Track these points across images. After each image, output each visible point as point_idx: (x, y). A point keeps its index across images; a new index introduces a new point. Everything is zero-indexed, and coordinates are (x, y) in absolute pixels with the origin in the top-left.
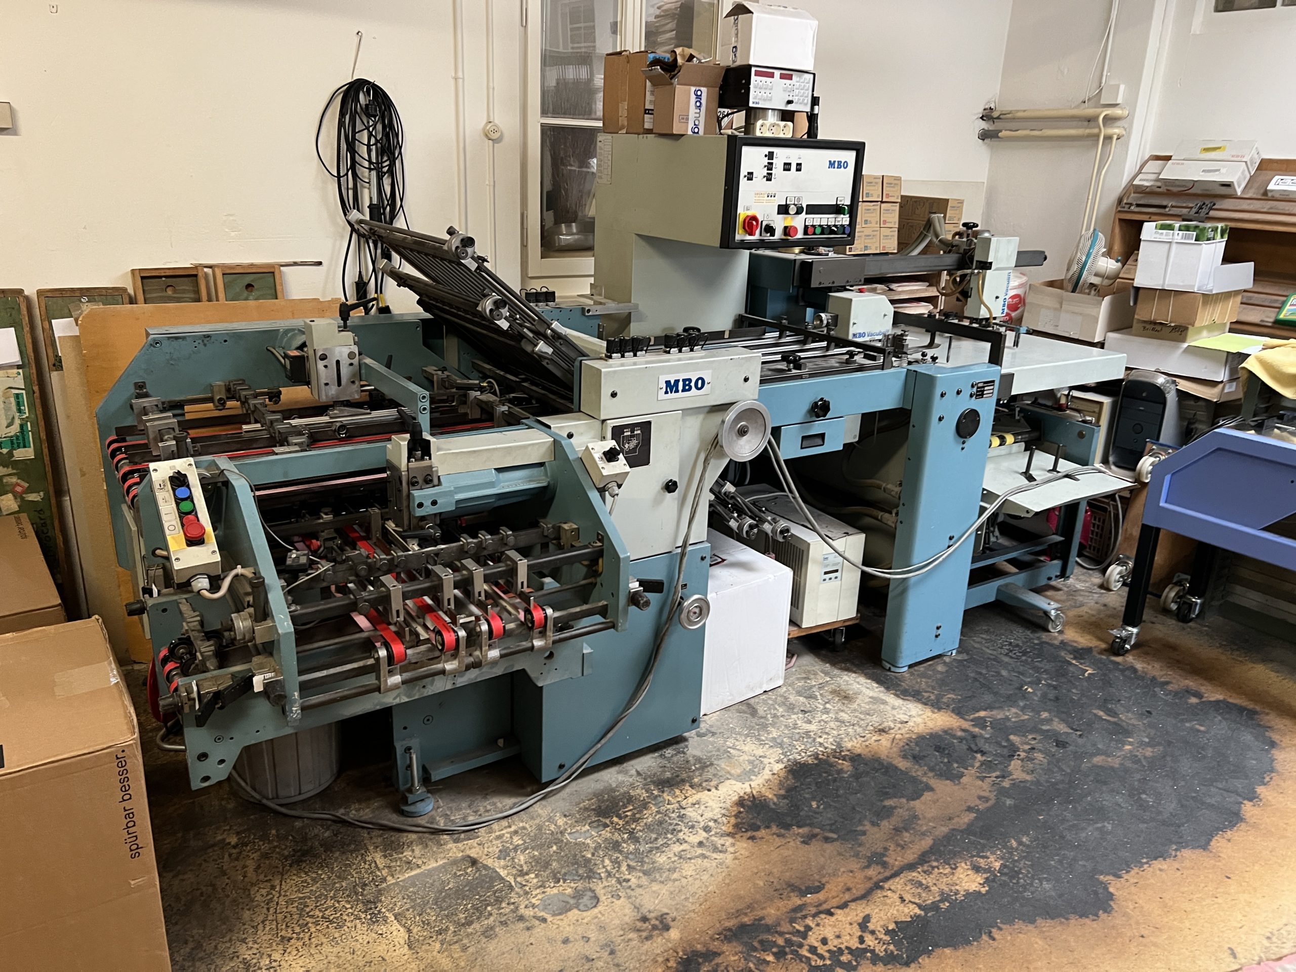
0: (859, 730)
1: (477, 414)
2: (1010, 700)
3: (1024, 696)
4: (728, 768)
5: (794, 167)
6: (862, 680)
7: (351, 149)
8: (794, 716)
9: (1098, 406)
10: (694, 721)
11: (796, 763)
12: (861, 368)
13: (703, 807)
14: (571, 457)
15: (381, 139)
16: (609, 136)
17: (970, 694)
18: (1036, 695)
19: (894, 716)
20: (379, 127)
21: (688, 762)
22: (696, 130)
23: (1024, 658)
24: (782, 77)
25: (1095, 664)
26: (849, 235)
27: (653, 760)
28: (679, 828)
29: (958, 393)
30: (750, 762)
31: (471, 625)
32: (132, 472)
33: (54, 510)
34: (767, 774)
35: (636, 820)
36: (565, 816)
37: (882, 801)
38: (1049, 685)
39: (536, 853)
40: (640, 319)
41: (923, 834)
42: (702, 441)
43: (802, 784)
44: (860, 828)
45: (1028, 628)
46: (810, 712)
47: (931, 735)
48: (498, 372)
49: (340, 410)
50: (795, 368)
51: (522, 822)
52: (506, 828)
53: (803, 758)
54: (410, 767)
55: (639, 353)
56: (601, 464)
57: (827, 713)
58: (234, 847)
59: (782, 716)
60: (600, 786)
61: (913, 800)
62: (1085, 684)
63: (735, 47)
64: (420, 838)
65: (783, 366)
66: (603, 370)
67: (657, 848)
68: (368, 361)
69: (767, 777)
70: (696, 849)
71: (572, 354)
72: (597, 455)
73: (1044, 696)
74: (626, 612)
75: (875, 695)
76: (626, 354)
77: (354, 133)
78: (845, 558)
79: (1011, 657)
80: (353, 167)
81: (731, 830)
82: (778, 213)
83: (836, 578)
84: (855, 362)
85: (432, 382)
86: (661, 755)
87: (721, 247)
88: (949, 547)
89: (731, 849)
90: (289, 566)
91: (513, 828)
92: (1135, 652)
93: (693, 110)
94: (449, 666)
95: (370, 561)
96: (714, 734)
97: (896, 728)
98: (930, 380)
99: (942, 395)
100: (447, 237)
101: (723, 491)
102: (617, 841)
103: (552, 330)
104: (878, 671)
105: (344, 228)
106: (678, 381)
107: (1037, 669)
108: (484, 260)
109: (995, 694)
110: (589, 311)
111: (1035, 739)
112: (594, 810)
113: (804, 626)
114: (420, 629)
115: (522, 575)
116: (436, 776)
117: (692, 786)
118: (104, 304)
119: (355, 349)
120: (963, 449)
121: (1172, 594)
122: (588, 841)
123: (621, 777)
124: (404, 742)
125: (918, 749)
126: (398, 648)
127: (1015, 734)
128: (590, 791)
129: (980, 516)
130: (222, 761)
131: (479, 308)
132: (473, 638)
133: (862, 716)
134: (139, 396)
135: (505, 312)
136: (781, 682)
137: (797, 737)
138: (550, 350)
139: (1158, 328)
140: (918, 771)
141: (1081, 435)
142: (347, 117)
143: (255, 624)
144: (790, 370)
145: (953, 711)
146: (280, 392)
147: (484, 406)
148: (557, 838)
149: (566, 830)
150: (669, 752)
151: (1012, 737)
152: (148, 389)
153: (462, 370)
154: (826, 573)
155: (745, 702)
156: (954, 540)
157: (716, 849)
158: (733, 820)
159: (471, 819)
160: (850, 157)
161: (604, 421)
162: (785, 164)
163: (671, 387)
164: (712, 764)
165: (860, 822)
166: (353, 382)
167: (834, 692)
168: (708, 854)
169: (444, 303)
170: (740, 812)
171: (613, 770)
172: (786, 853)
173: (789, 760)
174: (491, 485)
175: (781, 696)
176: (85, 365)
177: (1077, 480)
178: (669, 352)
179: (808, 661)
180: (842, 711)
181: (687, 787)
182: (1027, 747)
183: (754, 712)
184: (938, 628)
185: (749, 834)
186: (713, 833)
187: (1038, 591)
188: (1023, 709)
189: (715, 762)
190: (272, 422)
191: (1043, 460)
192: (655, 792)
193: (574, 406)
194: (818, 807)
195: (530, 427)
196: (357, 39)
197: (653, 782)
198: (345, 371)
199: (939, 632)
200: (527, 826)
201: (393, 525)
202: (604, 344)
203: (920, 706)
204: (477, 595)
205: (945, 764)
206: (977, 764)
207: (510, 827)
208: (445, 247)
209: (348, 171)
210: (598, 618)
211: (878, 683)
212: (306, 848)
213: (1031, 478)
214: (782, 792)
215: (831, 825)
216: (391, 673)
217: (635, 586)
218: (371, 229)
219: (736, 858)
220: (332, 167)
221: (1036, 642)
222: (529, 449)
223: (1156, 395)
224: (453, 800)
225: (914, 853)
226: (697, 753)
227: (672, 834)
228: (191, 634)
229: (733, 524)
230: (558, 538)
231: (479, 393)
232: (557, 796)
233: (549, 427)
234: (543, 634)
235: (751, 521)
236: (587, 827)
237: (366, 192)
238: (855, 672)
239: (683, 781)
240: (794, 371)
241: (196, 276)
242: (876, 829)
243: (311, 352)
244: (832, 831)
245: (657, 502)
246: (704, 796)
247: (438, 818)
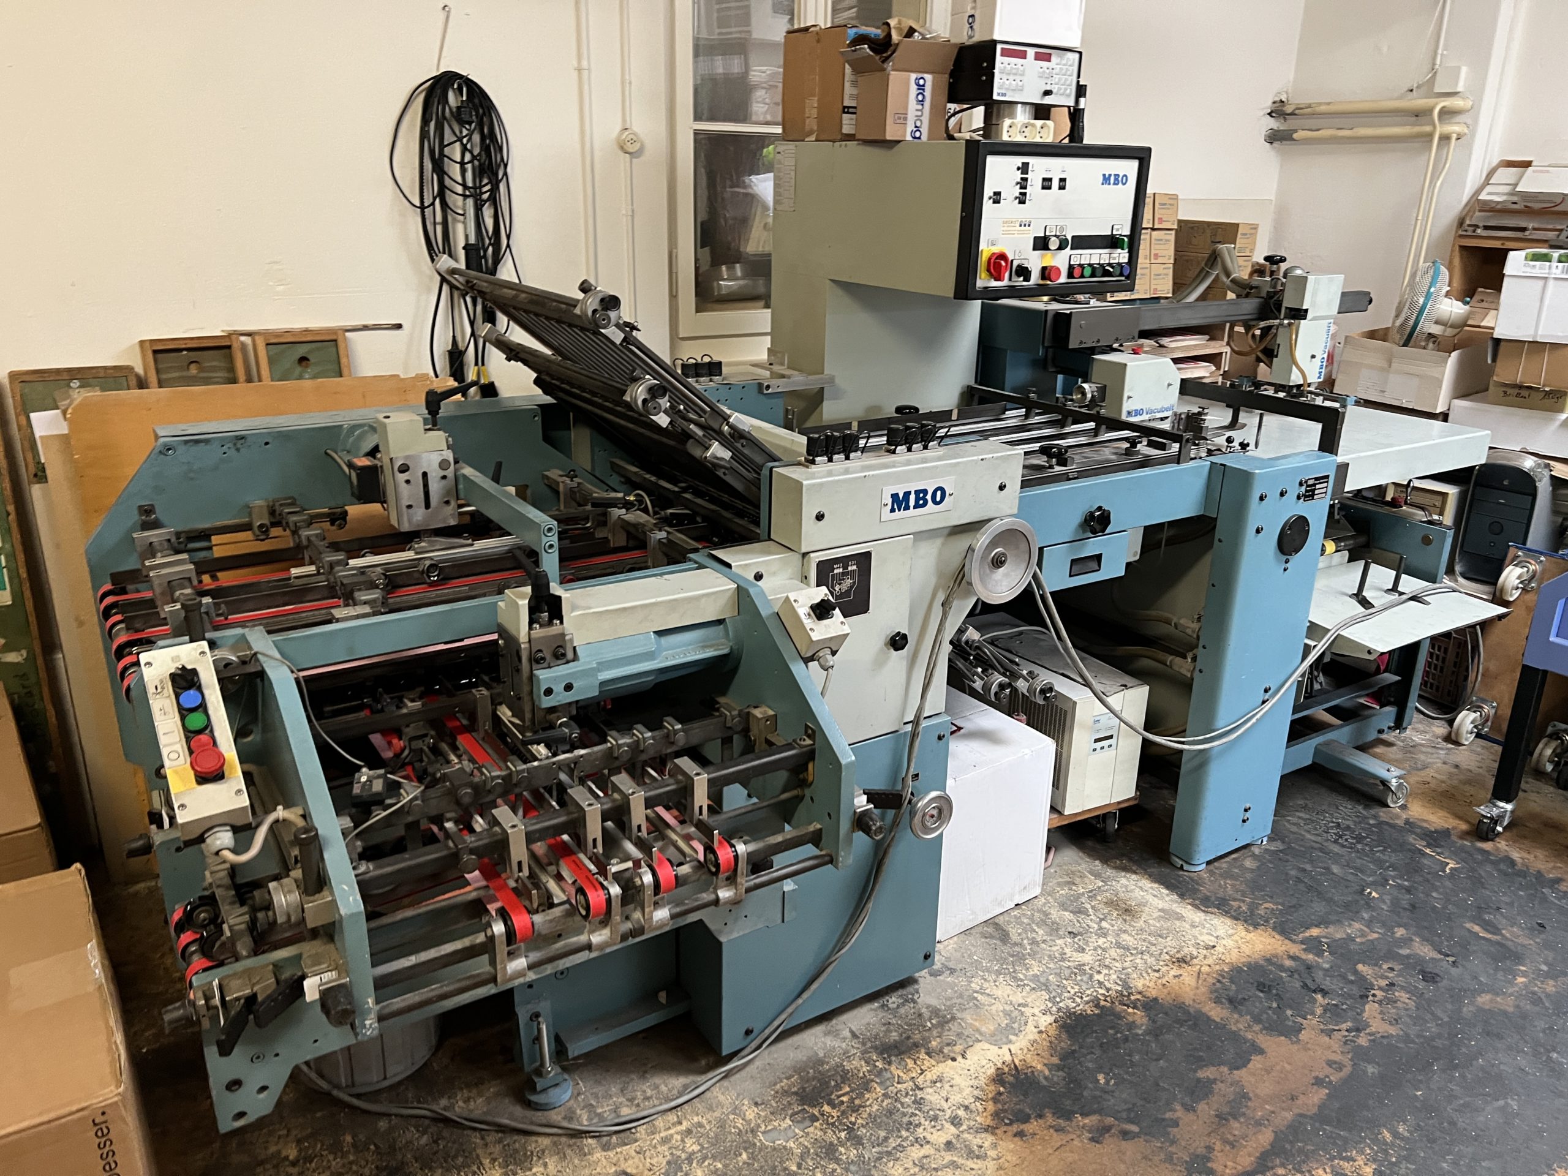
0: (1151, 961)
1: (621, 540)
2: (1350, 910)
3: (1369, 903)
4: (977, 1024)
5: (1055, 184)
6: (1146, 883)
7: (439, 169)
8: (1060, 942)
9: (1440, 498)
10: (927, 957)
11: (1070, 1014)
12: (1146, 463)
13: (947, 1086)
14: (764, 613)
15: (479, 154)
16: (791, 146)
17: (1294, 901)
18: (1384, 902)
19: (1196, 938)
20: (476, 138)
21: (920, 1015)
22: (918, 134)
23: (1359, 846)
24: (1038, 57)
25: (1458, 853)
26: (1128, 277)
27: (872, 1013)
28: (916, 1120)
29: (1282, 494)
30: (1007, 1014)
31: (627, 875)
32: (131, 644)
33: (43, 675)
34: (1031, 1033)
35: (855, 1109)
36: (756, 1104)
37: (1195, 1071)
38: (1399, 887)
39: (719, 1166)
40: (836, 397)
41: (1258, 1123)
42: (940, 575)
43: (1081, 1047)
44: (1168, 1115)
45: (1358, 802)
46: (1080, 934)
47: (1249, 965)
48: (648, 476)
49: (429, 542)
50: (1058, 464)
51: (697, 1115)
52: (674, 1124)
53: (1080, 1006)
54: (538, 1039)
55: (852, 455)
56: (809, 623)
57: (1105, 935)
58: (294, 1164)
59: (1044, 941)
60: (801, 1056)
61: (1238, 1068)
62: (1448, 884)
63: (972, 16)
64: (555, 1144)
65: (1041, 460)
66: (805, 483)
67: (889, 1153)
68: (468, 471)
69: (1031, 1037)
70: (943, 1153)
71: (758, 459)
72: (803, 611)
73: (1395, 903)
74: (849, 840)
75: (1166, 906)
76: (835, 457)
77: (442, 146)
78: (1121, 720)
79: (1343, 846)
80: (441, 194)
81: (989, 1121)
82: (1034, 249)
83: (1110, 746)
84: (1138, 453)
85: (557, 492)
86: (883, 1006)
87: (955, 298)
88: (1264, 702)
89: (992, 1153)
90: (358, 796)
91: (685, 1125)
92: (1508, 834)
93: (913, 105)
94: (597, 938)
95: (476, 780)
96: (952, 971)
97: (1201, 957)
98: (1245, 478)
99: (1262, 498)
100: (580, 296)
101: (964, 639)
102: (831, 1143)
103: (731, 427)
104: (1166, 870)
105: (431, 278)
106: (910, 493)
107: (1380, 863)
108: (633, 328)
109: (1330, 901)
110: (768, 387)
111: (1392, 969)
112: (796, 1093)
113: (1066, 813)
114: (552, 885)
115: (701, 797)
116: (575, 1050)
117: (928, 1054)
118: (103, 390)
119: (449, 456)
120: (1285, 570)
121: (1549, 752)
122: (791, 1144)
123: (829, 1042)
124: (529, 1006)
125: (1233, 987)
126: (520, 920)
127: (1364, 963)
128: (788, 1063)
129: (1303, 659)
130: (264, 1089)
131: (627, 398)
132: (631, 892)
133: (1153, 939)
134: (146, 526)
135: (665, 402)
136: (1037, 891)
137: (1067, 972)
138: (726, 454)
139: (1525, 393)
140: (1239, 1023)
141: (1427, 541)
142: (432, 124)
143: (306, 898)
144: (1051, 467)
145: (1274, 929)
146: (346, 512)
147: (632, 530)
148: (746, 1141)
149: (759, 1126)
150: (893, 1000)
151: (1360, 967)
152: (160, 514)
153: (598, 475)
154: (1096, 741)
155: (991, 922)
156: (1270, 692)
157: (971, 1154)
158: (991, 1107)
159: (626, 1112)
160: (1130, 168)
161: (805, 555)
162: (1044, 179)
163: (899, 502)
164: (953, 1018)
165: (1169, 1108)
166: (447, 502)
167: (1110, 903)
168: (960, 1161)
169: (572, 385)
170: (1000, 1094)
171: (819, 1030)
172: (1070, 1157)
173: (1059, 1010)
174: (650, 656)
175: (1039, 911)
176: (79, 476)
177: (1427, 603)
178: (894, 452)
179: (1070, 856)
180: (1125, 932)
181: (923, 1055)
182: (1383, 983)
183: (1004, 937)
184: (1246, 810)
185: (1015, 1128)
186: (964, 1127)
187: (1363, 748)
188: (1369, 924)
189: (959, 1015)
190: (332, 565)
191: (1381, 575)
192: (879, 1064)
193: (761, 531)
194: (1107, 1082)
195: (701, 567)
196: (442, 15)
197: (875, 1048)
198: (435, 486)
199: (1248, 815)
200: (705, 1122)
201: (509, 713)
202: (804, 440)
203: (1229, 921)
204: (635, 829)
205: (1274, 1011)
206: (1319, 1011)
207: (680, 1123)
208: (577, 311)
209: (434, 199)
210: (810, 850)
211: (1167, 888)
212: (394, 1163)
213: (1365, 603)
214: (1055, 1060)
215: (1129, 1110)
216: (512, 955)
217: (861, 802)
218: (468, 282)
219: (1000, 1168)
220: (412, 193)
221: (1372, 822)
222: (703, 600)
223: (1524, 483)
224: (598, 1082)
225: (1250, 1155)
226: (934, 1002)
227: (908, 1130)
228: (219, 893)
229: (978, 685)
230: (746, 731)
231: (624, 511)
232: (743, 1073)
233: (729, 566)
234: (732, 880)
235: (1002, 679)
236: (788, 1121)
237: (460, 227)
238: (1135, 873)
239: (916, 1045)
240: (1058, 468)
241: (229, 347)
242: (1191, 1116)
243: (386, 461)
244: (1131, 1121)
245: (879, 663)
246: (946, 1068)
247: (578, 1112)
